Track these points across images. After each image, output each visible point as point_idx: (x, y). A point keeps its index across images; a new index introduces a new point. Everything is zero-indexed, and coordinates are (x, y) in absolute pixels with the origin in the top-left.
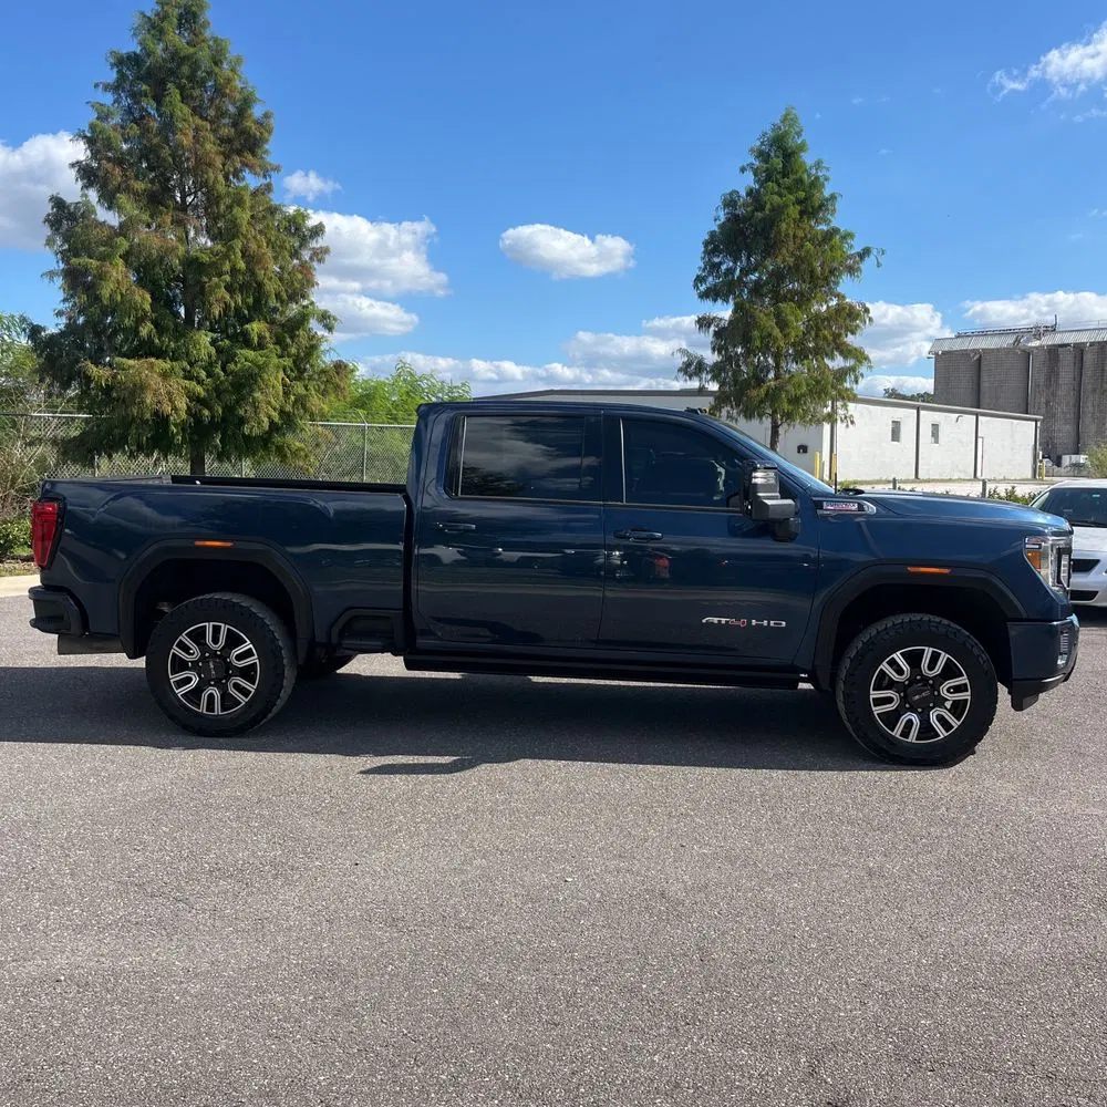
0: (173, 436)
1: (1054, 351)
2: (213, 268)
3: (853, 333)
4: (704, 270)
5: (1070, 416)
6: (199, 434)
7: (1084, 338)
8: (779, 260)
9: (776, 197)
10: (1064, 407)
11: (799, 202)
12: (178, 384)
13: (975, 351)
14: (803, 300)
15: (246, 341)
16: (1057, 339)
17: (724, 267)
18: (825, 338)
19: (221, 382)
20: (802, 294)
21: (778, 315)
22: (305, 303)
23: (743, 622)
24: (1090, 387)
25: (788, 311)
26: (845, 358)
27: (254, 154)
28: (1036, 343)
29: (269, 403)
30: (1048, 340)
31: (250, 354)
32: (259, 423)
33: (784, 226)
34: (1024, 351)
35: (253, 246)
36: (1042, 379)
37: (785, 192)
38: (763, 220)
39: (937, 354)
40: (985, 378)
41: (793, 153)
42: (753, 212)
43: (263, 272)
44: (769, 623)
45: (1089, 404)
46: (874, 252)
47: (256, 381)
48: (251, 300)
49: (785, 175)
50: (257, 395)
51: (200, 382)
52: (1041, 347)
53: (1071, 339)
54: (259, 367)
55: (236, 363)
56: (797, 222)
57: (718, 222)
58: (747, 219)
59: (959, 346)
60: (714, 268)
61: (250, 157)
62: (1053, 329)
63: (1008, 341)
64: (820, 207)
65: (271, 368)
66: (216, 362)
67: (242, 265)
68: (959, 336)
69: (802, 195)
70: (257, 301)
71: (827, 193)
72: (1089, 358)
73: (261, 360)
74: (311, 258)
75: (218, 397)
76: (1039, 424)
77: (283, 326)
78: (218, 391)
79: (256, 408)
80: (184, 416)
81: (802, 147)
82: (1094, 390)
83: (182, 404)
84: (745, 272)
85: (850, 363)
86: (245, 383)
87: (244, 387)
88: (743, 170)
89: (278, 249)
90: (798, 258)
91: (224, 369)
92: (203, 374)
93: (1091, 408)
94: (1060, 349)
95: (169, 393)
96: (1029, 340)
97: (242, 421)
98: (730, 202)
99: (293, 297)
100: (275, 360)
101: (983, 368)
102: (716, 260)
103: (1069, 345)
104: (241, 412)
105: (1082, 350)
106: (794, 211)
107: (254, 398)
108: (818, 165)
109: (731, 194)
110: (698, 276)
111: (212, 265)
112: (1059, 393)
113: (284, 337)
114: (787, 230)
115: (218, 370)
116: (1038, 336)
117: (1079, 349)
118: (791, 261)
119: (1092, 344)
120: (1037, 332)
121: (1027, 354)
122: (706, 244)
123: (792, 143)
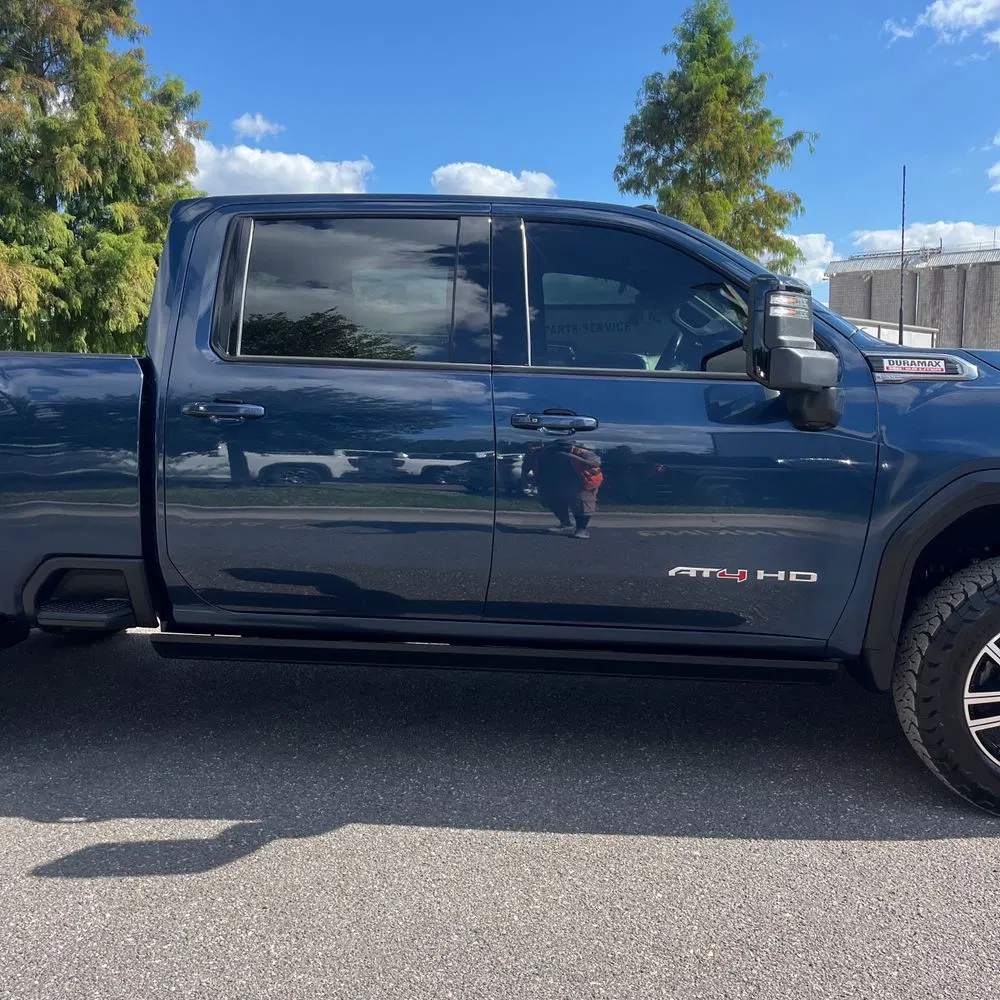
0: (25, 332)
1: (939, 273)
2: (65, 136)
3: (781, 227)
4: (624, 160)
5: (954, 332)
6: (61, 330)
7: (966, 260)
8: (707, 144)
9: (703, 76)
10: (949, 322)
11: (729, 82)
12: (28, 272)
13: (867, 273)
14: (729, 189)
15: (110, 224)
16: (942, 261)
17: (645, 157)
18: (752, 232)
19: (82, 271)
20: (729, 184)
21: (704, 206)
22: (181, 183)
23: (740, 575)
24: (971, 307)
25: (716, 200)
26: (775, 251)
27: (118, 13)
28: (924, 265)
29: (136, 295)
30: (933, 262)
31: (113, 237)
32: (126, 318)
33: (712, 106)
34: (911, 272)
35: (112, 112)
36: (928, 298)
37: (712, 71)
38: (690, 101)
39: (832, 276)
40: (875, 298)
41: (719, 31)
42: (678, 93)
43: (125, 144)
44: (787, 576)
45: (972, 321)
46: (807, 136)
47: (121, 269)
48: (114, 178)
49: (711, 55)
50: (123, 285)
51: (57, 272)
52: (928, 268)
53: (955, 260)
54: (124, 255)
55: (98, 250)
56: (725, 103)
57: (640, 107)
58: (672, 102)
59: (851, 268)
60: (636, 156)
61: (113, 14)
62: (938, 252)
63: (896, 264)
64: (750, 88)
65: (137, 254)
66: (75, 248)
67: (99, 134)
68: (852, 259)
69: (731, 72)
70: (123, 180)
71: (755, 75)
72: (970, 278)
73: (125, 246)
74: (188, 134)
75: (77, 288)
76: (935, 336)
77: (154, 209)
78: (79, 281)
79: (122, 301)
80: (35, 308)
81: (727, 26)
82: (976, 309)
83: (32, 294)
84: (668, 162)
85: (780, 256)
86: (108, 272)
87: (109, 277)
88: (665, 50)
89: (144, 119)
90: (726, 144)
91: (84, 256)
92: (60, 262)
93: (972, 325)
94: (945, 271)
95: (15, 283)
96: (917, 262)
97: (107, 316)
98: (653, 87)
99: (166, 177)
100: (141, 244)
101: (874, 290)
102: (638, 148)
103: (953, 266)
104: (105, 305)
105: (965, 272)
106: (722, 91)
107: (119, 290)
108: (746, 42)
109: (654, 77)
110: (618, 167)
111: (63, 132)
112: (944, 311)
113: (154, 221)
114: (715, 111)
115: (78, 257)
116: (924, 258)
117: (962, 269)
118: (719, 146)
119: (974, 265)
120: (924, 254)
121: (915, 275)
122: (628, 129)
123: (717, 21)
